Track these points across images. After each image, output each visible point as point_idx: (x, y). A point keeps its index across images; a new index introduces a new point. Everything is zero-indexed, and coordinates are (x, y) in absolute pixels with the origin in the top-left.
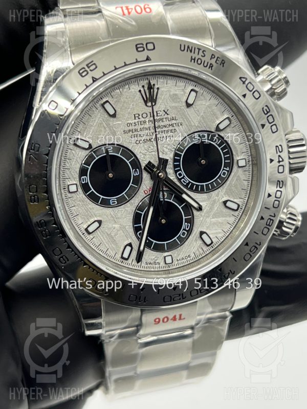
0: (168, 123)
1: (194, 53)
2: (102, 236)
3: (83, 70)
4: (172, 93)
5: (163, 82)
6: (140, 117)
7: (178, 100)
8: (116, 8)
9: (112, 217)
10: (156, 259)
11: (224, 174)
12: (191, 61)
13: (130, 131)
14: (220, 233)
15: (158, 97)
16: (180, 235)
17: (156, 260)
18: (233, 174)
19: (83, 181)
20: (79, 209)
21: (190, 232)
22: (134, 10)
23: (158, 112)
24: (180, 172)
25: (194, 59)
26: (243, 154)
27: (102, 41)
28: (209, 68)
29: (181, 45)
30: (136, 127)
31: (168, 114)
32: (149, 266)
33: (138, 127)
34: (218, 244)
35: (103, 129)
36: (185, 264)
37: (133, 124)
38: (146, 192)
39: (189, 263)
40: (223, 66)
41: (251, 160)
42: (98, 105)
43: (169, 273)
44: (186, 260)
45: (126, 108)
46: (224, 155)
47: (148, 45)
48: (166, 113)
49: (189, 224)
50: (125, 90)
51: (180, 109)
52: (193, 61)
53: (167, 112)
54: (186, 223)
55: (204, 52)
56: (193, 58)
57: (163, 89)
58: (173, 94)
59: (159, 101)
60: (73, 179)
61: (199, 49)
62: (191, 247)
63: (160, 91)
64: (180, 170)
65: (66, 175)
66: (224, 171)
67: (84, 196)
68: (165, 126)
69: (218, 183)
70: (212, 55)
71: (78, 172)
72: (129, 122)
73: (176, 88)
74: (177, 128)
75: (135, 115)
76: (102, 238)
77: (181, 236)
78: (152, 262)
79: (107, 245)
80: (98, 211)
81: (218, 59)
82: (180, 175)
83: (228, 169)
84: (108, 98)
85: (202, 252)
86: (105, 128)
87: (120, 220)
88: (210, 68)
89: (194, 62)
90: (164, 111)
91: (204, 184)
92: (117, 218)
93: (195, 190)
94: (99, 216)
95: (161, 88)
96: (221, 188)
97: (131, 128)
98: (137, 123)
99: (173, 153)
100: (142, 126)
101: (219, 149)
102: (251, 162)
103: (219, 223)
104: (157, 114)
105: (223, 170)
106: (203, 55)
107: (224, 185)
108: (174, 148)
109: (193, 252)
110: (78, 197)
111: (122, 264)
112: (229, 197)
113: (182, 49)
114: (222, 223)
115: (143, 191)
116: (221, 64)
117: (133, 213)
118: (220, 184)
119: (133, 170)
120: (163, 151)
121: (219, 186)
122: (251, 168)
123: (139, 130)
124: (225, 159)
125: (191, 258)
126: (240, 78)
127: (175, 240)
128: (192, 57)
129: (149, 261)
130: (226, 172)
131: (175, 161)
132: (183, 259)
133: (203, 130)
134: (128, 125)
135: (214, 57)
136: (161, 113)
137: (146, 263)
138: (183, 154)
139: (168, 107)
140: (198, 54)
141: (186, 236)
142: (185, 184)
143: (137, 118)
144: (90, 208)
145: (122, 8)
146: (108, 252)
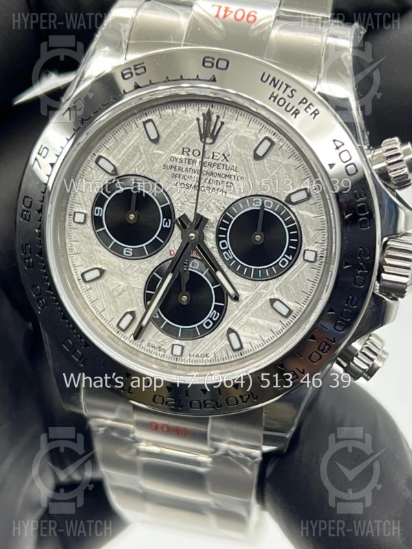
0: (224, 172)
1: (279, 89)
2: (102, 291)
3: (128, 71)
4: (240, 134)
5: (232, 117)
6: (190, 153)
7: (247, 146)
8: (213, 6)
9: (120, 270)
10: (162, 343)
11: (284, 263)
12: (270, 98)
13: (171, 167)
14: (256, 339)
15: (220, 134)
16: (202, 324)
17: (162, 345)
18: (295, 267)
19: (97, 213)
20: (82, 247)
21: (216, 324)
22: (233, 15)
23: (215, 154)
24: (224, 241)
25: (275, 98)
26: (317, 244)
27: (172, 42)
28: (292, 114)
29: (264, 74)
30: (181, 165)
31: (227, 161)
32: (151, 349)
33: (185, 166)
34: (251, 353)
35: (138, 154)
36: (199, 364)
37: (178, 160)
38: (172, 253)
39: (204, 364)
40: (314, 118)
41: (325, 255)
42: (140, 122)
43: (176, 368)
44: (201, 359)
45: (175, 136)
46: (290, 238)
47: (220, 62)
48: (225, 158)
49: (218, 314)
50: (179, 112)
51: (246, 158)
52: (273, 99)
53: (228, 158)
54: (215, 311)
55: (294, 92)
56: (275, 95)
57: (229, 126)
58: (242, 136)
59: (219, 140)
60: (84, 206)
61: (288, 86)
62: (213, 344)
63: (224, 126)
64: (225, 239)
65: (77, 199)
66: (284, 259)
67: (92, 232)
68: (219, 175)
69: (271, 272)
70: (304, 98)
71: (93, 200)
72: (174, 155)
73: (248, 129)
74: (234, 182)
75: (184, 148)
76: (101, 293)
77: (204, 325)
78: (156, 345)
79: (105, 304)
80: (105, 257)
81: (311, 106)
82: (224, 245)
83: (290, 259)
84: (154, 117)
85: (225, 355)
86: (141, 154)
87: (130, 278)
88: (294, 115)
89: (274, 101)
90: (224, 155)
91: (253, 267)
92: (126, 274)
93: (238, 271)
94: (104, 264)
95: (227, 123)
96: (274, 280)
97: (174, 164)
98: (184, 161)
99: (221, 213)
100: (189, 166)
101: (286, 227)
102: (324, 259)
103: (260, 325)
104: (213, 156)
105: (284, 257)
106: (291, 95)
107: (279, 278)
108: (224, 207)
109: (213, 351)
110: (84, 230)
111: (117, 335)
112: (282, 295)
113: (264, 79)
114: (263, 327)
115: (168, 250)
116: (311, 114)
117: (148, 275)
118: (274, 274)
119: (163, 218)
120: (209, 207)
121: (274, 276)
122: (322, 266)
123: (184, 170)
124: (291, 243)
125: (209, 359)
126: (334, 141)
127: (195, 327)
128: (273, 93)
129: (152, 343)
130: (287, 262)
131: (222, 224)
132: (197, 356)
133: (270, 195)
134: (172, 159)
135: (306, 102)
136: (219, 156)
137: (149, 345)
138: (234, 219)
139: (230, 151)
140: (284, 92)
141: (211, 327)
142: (228, 259)
143: (185, 153)
144: (96, 250)
145: (220, 7)
146: (103, 313)
